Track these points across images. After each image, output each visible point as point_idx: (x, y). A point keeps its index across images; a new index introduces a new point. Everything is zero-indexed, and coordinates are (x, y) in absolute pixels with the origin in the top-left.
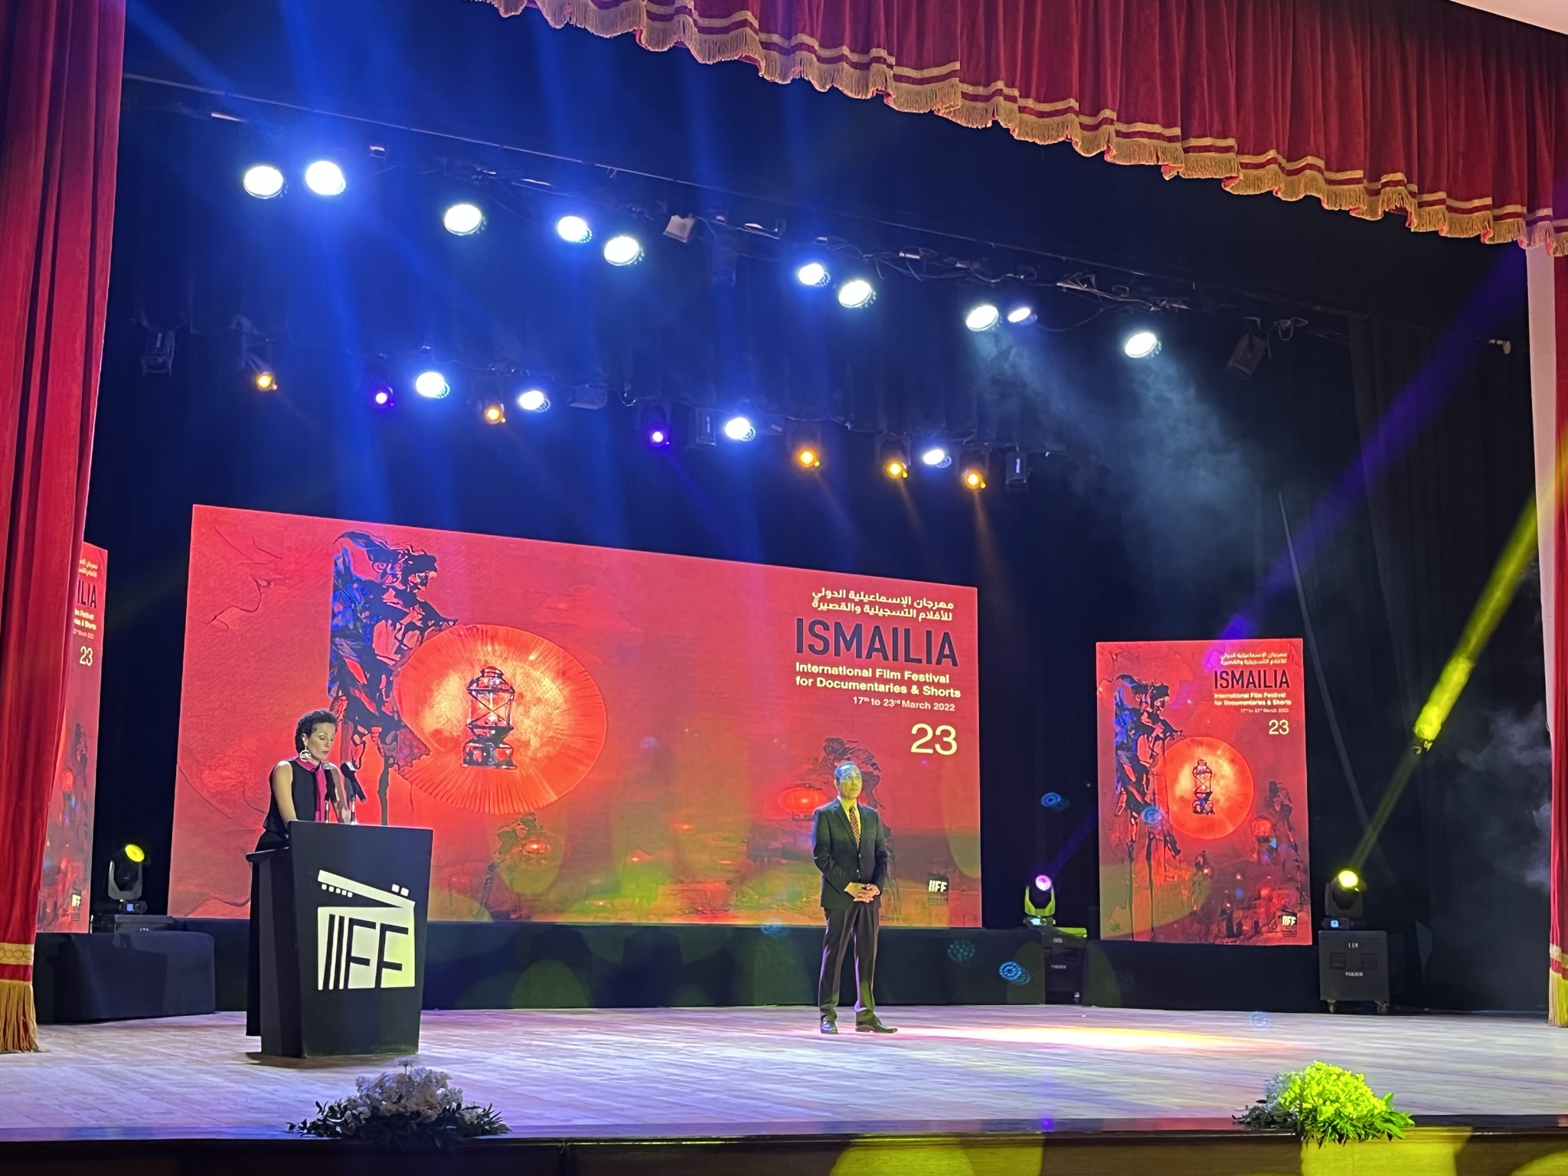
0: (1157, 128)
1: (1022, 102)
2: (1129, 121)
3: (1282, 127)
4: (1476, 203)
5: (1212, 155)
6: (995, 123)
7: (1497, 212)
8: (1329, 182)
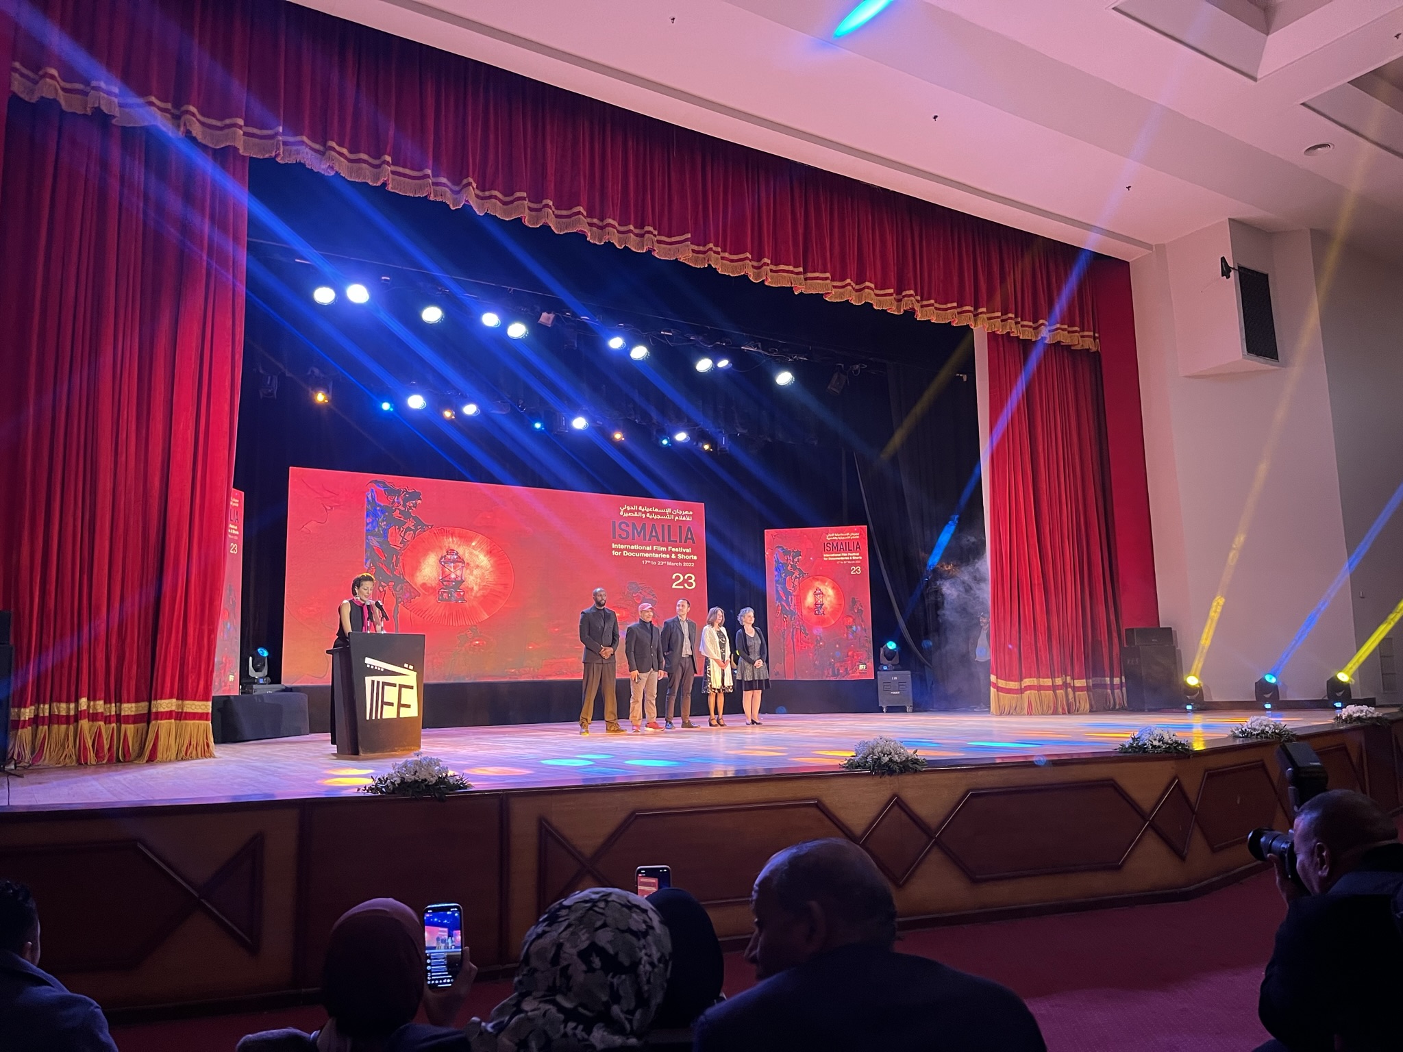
0: (791, 268)
1: (723, 254)
2: (777, 264)
3: (853, 267)
4: (949, 305)
5: (819, 281)
6: (709, 265)
7: (959, 310)
8: (877, 295)
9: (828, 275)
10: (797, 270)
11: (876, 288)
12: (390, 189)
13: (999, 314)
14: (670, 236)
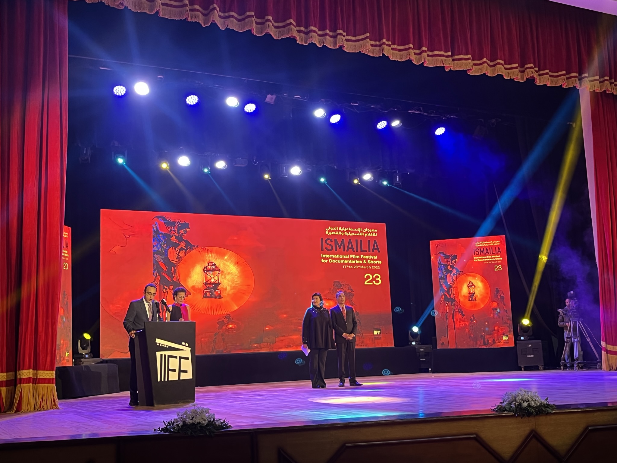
0: (442, 53)
1: (393, 46)
2: (432, 51)
3: (488, 50)
5: (463, 61)
6: (383, 54)
7: (568, 76)
8: (506, 69)
9: (469, 56)
10: (446, 54)
11: (505, 64)
12: (161, 16)
13: (598, 77)
14: (356, 36)
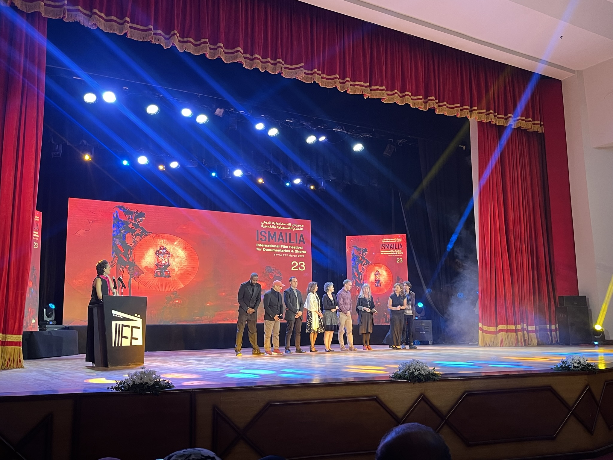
0: (362, 83)
1: (322, 75)
2: (354, 81)
3: (398, 83)
4: (455, 105)
5: (378, 91)
6: (314, 82)
7: (461, 108)
8: (413, 99)
9: (384, 87)
10: (365, 84)
11: (412, 95)
12: (129, 37)
13: (485, 111)
14: (292, 65)
